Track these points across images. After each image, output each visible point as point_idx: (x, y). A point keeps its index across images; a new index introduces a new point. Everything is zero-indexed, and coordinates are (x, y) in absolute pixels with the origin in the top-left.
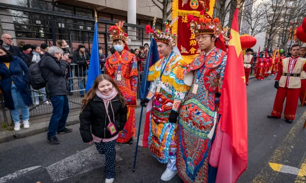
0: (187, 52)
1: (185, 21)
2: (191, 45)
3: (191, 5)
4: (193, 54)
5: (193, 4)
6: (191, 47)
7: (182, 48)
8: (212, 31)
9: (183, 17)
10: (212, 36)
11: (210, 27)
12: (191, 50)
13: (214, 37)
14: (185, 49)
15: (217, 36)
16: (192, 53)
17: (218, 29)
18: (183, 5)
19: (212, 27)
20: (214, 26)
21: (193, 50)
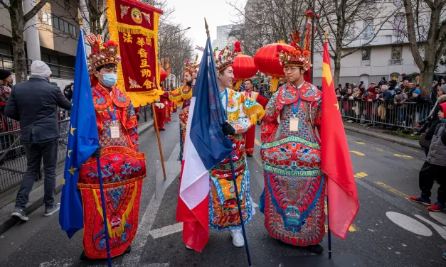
0: (139, 87)
1: (129, 40)
2: (143, 76)
3: (133, 17)
4: (149, 90)
5: (135, 16)
6: (145, 79)
7: (131, 81)
8: (302, 63)
9: (125, 35)
10: (301, 68)
11: (300, 59)
12: (145, 84)
13: (304, 69)
14: (135, 82)
15: (307, 69)
16: (147, 88)
17: (307, 62)
18: (122, 15)
19: (302, 59)
20: (304, 59)
21: (148, 84)
